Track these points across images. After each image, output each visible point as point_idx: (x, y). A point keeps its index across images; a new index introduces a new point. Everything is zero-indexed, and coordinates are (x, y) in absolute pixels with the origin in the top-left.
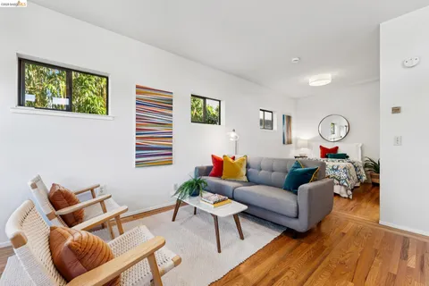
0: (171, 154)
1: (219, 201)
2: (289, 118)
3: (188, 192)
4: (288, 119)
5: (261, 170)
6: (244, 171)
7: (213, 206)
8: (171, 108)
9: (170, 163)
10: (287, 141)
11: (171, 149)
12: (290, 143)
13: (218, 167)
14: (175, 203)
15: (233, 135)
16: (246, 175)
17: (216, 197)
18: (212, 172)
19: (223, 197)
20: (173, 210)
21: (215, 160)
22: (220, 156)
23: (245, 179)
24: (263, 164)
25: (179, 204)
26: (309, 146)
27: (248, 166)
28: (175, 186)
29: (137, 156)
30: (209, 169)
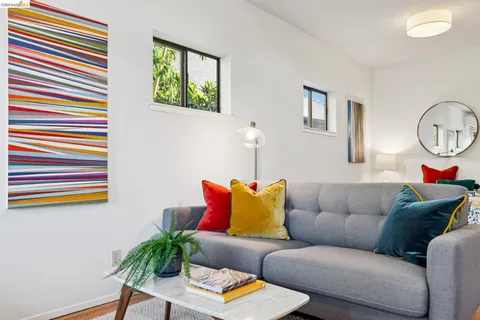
0: (104, 177)
1: (236, 286)
2: (359, 107)
3: (151, 266)
4: (357, 110)
5: (319, 211)
6: (279, 216)
7: (222, 299)
8: (103, 64)
9: (101, 198)
10: (355, 158)
11: (104, 164)
12: (361, 160)
13: (220, 208)
14: (117, 295)
15: (251, 133)
16: (286, 224)
17: (227, 276)
18: (205, 218)
19: (244, 276)
20: (113, 314)
21: (211, 191)
22: (223, 182)
23: (282, 233)
24: (325, 198)
25: (128, 297)
26: (398, 167)
27: (288, 205)
28: (116, 254)
29: (13, 179)
30: (197, 212)
